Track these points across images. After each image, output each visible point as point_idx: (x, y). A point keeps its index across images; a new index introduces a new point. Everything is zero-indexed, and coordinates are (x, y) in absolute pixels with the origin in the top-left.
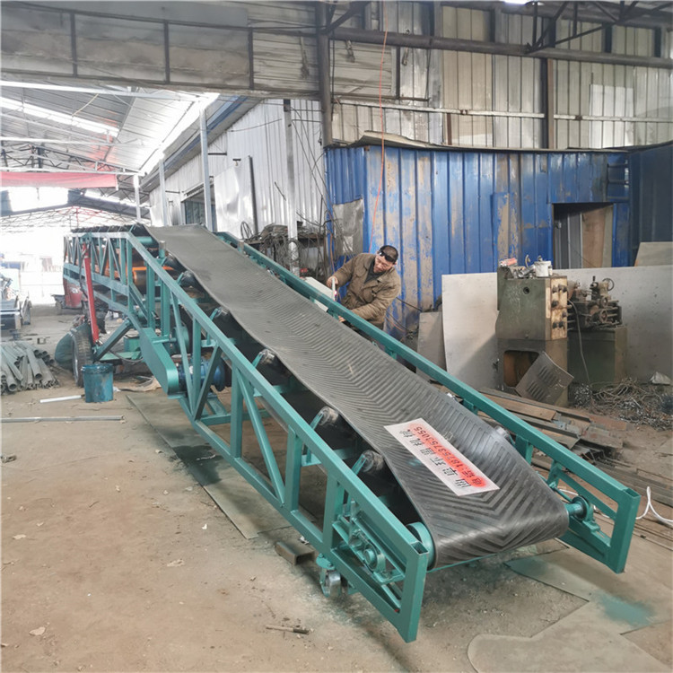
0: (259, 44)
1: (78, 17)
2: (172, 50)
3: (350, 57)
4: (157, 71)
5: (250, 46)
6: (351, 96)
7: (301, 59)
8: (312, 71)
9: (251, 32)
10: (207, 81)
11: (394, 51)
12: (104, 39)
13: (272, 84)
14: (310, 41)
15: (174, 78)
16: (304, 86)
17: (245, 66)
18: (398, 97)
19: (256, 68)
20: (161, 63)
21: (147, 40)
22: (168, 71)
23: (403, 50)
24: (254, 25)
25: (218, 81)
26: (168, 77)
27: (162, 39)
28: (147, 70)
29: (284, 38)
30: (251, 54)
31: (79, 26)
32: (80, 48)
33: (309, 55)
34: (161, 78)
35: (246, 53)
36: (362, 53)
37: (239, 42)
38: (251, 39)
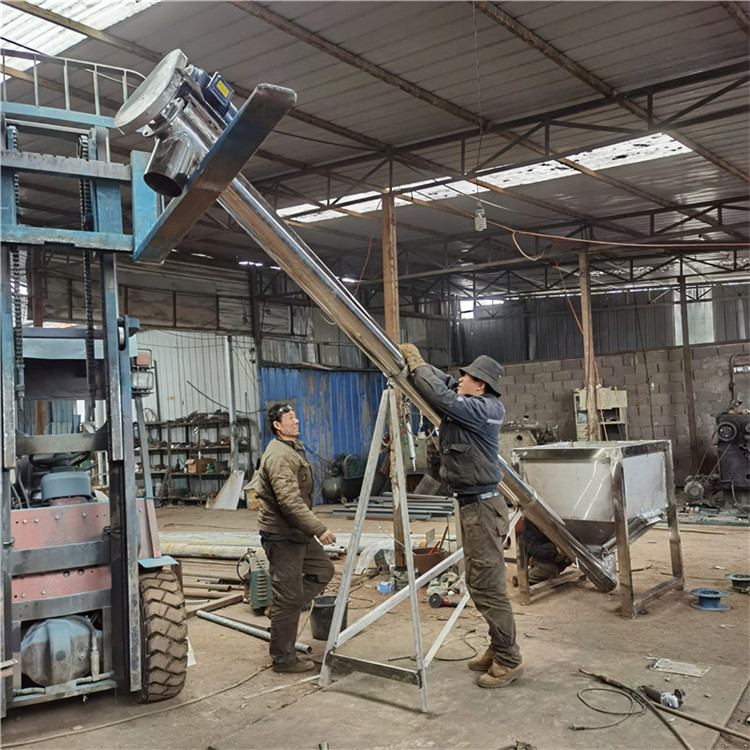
0: (222, 304)
1: (129, 290)
2: (178, 307)
3: (268, 311)
4: (169, 320)
5: (218, 304)
6: (268, 334)
7: (242, 312)
8: (249, 319)
9: (218, 297)
10: (194, 326)
11: (289, 308)
12: (142, 301)
13: (228, 327)
14: (247, 302)
15: (178, 325)
16: (244, 328)
17: (215, 317)
18: (293, 334)
19: (220, 318)
20: (171, 316)
21: (163, 302)
22: (175, 320)
23: (294, 307)
24: (219, 293)
25: (200, 325)
26: (175, 324)
27: (172, 301)
28: (164, 320)
29: (234, 300)
30: (218, 309)
31: (129, 294)
32: (129, 307)
33: (248, 309)
34: (171, 324)
35: (215, 309)
36: (273, 310)
37: (211, 303)
38: (218, 301)
